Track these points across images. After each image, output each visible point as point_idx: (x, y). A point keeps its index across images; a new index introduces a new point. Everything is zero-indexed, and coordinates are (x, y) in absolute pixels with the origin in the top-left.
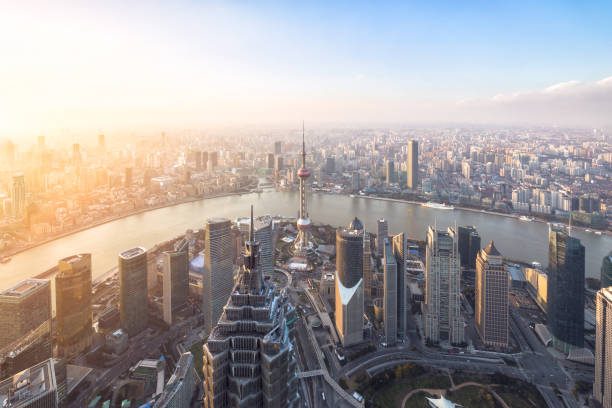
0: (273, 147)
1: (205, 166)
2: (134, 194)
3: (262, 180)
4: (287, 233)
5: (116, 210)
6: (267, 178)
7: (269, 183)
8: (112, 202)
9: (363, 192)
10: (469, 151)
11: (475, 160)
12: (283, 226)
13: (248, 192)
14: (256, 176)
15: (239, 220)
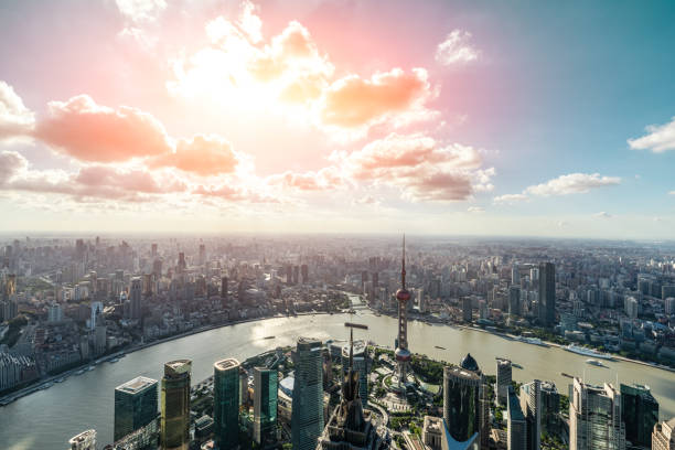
0: (368, 264)
1: (296, 281)
2: (229, 305)
3: (355, 300)
4: (383, 362)
5: (213, 319)
6: (361, 298)
7: (363, 303)
8: (210, 312)
9: (477, 323)
10: (636, 280)
11: (646, 293)
12: (378, 354)
13: (339, 312)
14: (349, 294)
15: (330, 342)
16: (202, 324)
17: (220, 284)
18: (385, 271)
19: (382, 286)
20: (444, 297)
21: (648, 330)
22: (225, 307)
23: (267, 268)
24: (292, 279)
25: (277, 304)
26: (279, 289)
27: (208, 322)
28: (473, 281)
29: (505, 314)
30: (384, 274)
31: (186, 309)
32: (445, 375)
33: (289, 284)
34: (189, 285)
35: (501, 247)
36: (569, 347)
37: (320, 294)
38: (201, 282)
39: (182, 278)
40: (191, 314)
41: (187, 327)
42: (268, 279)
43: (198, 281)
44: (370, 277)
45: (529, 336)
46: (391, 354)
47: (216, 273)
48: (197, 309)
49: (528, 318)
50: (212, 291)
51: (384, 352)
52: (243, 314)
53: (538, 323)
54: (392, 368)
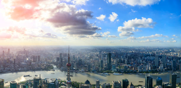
0: (59, 55)
1: (36, 60)
2: (16, 67)
3: (55, 67)
4: (63, 84)
5: (11, 70)
6: (57, 66)
7: (58, 68)
8: (10, 68)
9: (92, 71)
10: (127, 55)
11: (129, 58)
12: (61, 82)
13: (50, 70)
14: (53, 65)
15: (46, 79)
16: (8, 71)
17: (13, 60)
18: (65, 57)
19: (64, 62)
20: (83, 65)
21: (129, 66)
22: (15, 67)
23: (27, 57)
24: (35, 60)
25: (30, 67)
26: (31, 63)
27: (10, 71)
28: (91, 59)
29: (99, 68)
30: (64, 58)
31: (4, 66)
32: (80, 86)
33: (34, 61)
34: (5, 60)
35: (99, 49)
36: (113, 74)
37: (44, 65)
38: (8, 60)
39: (3, 58)
40: (6, 68)
41: (4, 71)
42: (27, 60)
43: (7, 59)
44: (60, 60)
45: (105, 73)
46: (65, 82)
47: (12, 57)
48: (7, 67)
49: (105, 68)
50: (11, 62)
51: (63, 82)
52: (20, 69)
53: (107, 69)
54: (65, 86)
